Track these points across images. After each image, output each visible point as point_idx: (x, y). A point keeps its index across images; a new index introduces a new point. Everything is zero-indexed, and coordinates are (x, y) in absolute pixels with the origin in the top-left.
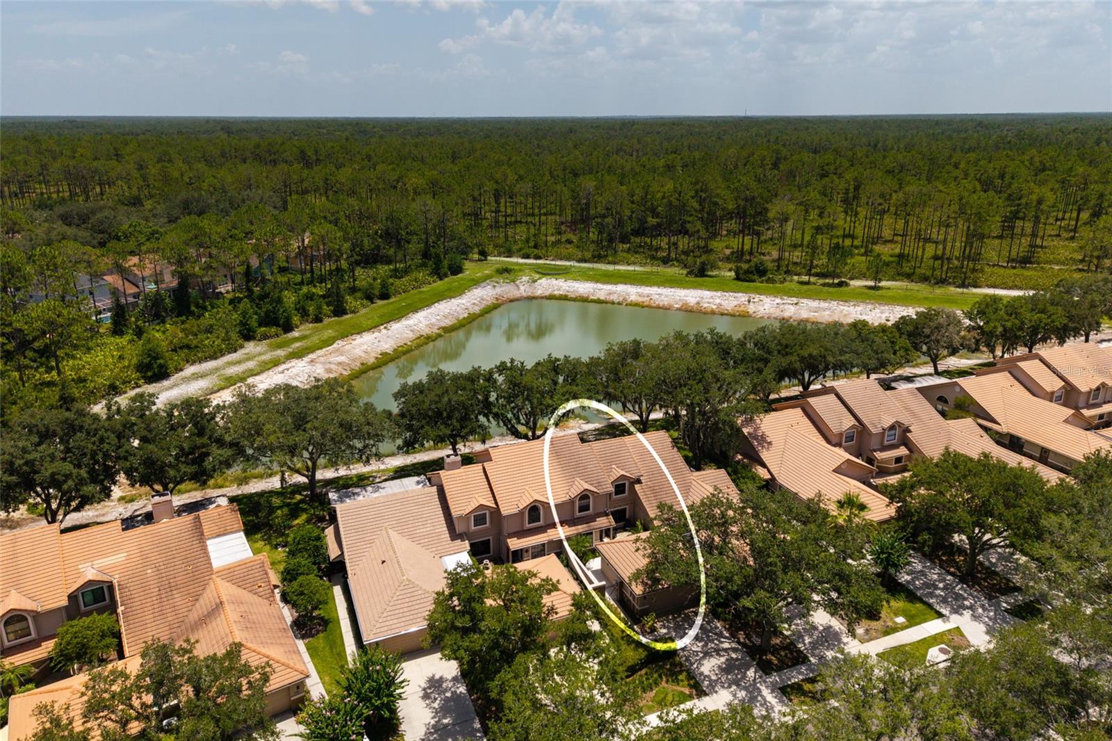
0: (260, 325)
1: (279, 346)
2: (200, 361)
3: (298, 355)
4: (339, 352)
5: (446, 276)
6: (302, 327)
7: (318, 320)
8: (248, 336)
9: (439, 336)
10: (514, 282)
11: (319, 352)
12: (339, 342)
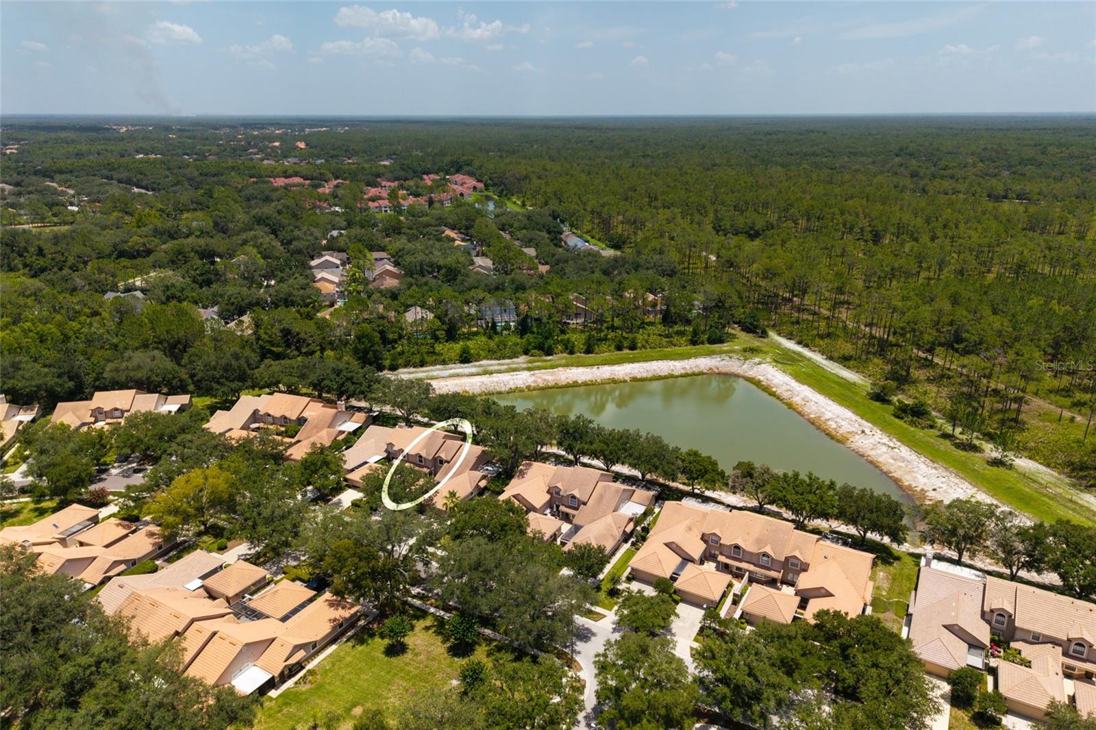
0: (535, 348)
1: (530, 362)
2: (492, 359)
3: (529, 369)
4: (552, 374)
5: (703, 343)
6: (560, 355)
7: (572, 353)
8: (526, 352)
9: (625, 381)
10: (746, 360)
11: (543, 371)
12: (561, 369)
